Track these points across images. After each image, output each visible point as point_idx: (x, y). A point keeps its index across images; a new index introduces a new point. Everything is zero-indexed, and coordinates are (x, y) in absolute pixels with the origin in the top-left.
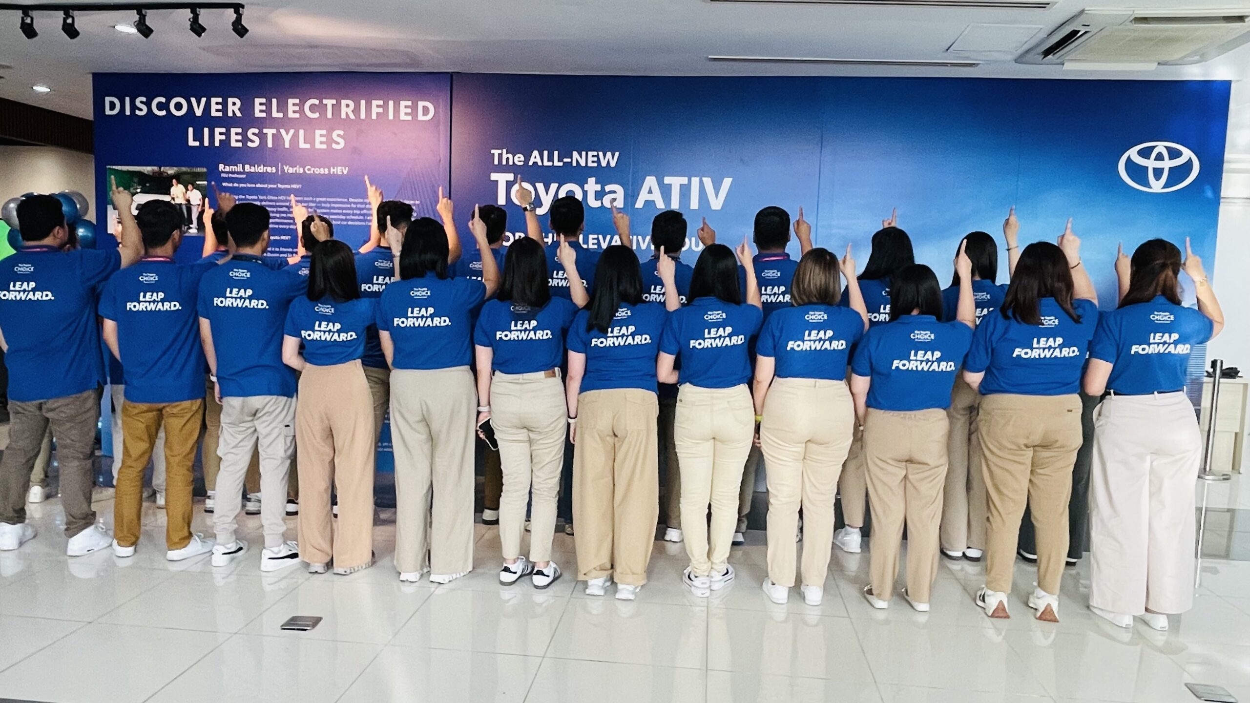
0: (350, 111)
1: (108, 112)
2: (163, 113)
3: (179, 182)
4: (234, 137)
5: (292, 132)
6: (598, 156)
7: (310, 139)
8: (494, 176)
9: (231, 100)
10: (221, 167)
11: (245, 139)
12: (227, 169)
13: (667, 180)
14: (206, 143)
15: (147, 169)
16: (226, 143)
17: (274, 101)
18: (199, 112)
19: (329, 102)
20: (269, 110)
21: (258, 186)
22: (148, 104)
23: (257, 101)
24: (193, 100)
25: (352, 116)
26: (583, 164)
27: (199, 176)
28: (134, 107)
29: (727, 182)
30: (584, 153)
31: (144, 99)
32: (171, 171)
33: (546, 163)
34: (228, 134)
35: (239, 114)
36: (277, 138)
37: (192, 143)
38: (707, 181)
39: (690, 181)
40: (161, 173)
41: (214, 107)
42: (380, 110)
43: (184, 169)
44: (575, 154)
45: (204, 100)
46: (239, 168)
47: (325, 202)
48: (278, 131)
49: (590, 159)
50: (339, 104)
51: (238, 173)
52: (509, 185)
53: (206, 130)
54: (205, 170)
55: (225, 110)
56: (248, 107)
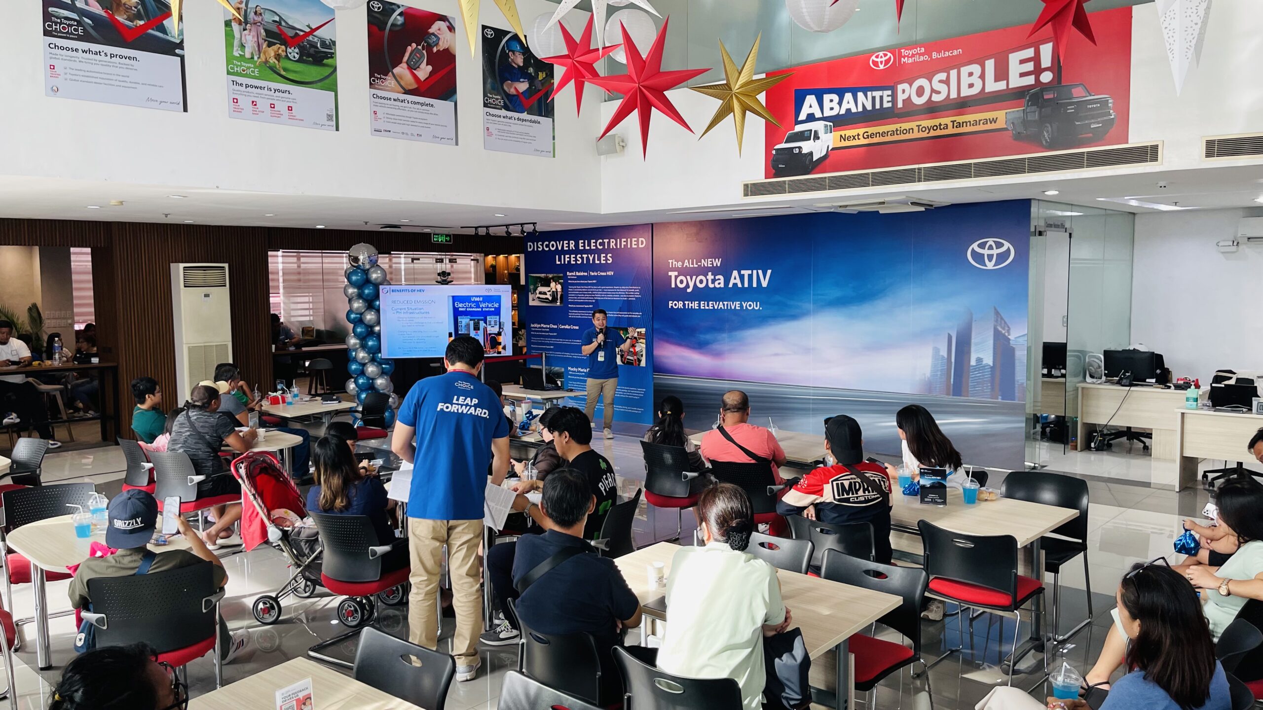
0: (613, 244)
1: (529, 250)
2: (547, 249)
3: (553, 281)
4: (572, 259)
5: (593, 255)
6: (712, 261)
7: (599, 259)
8: (670, 273)
9: (571, 242)
10: (568, 273)
11: (576, 260)
12: (570, 274)
13: (743, 272)
14: (563, 263)
15: (543, 275)
16: (569, 262)
17: (586, 241)
18: (560, 248)
19: (606, 241)
20: (584, 246)
21: (581, 282)
22: (542, 245)
23: (581, 241)
24: (558, 242)
25: (615, 247)
26: (706, 265)
27: (560, 278)
28: (538, 247)
29: (769, 272)
30: (706, 260)
31: (541, 243)
32: (550, 276)
33: (691, 266)
34: (570, 258)
35: (574, 248)
36: (588, 258)
37: (558, 263)
38: (760, 272)
39: (752, 272)
40: (547, 277)
41: (565, 245)
42: (625, 243)
43: (555, 275)
44: (703, 260)
45: (561, 242)
46: (574, 274)
47: (605, 289)
48: (588, 256)
49: (709, 263)
50: (610, 241)
51: (574, 276)
52: (676, 277)
53: (562, 256)
54: (562, 275)
55: (569, 247)
56: (577, 245)
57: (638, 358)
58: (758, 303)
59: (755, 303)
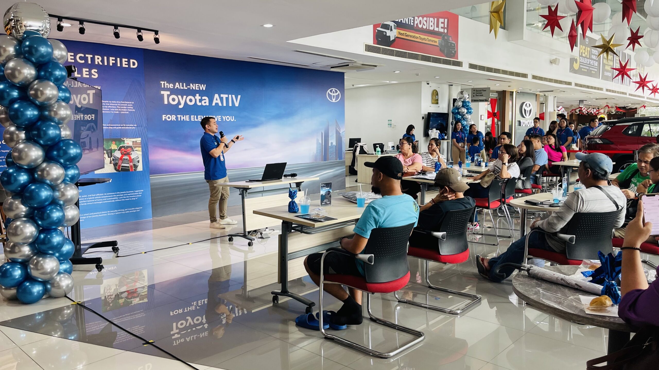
0: (99, 61)
6: (199, 86)
7: (80, 73)
8: (162, 92)
13: (222, 95)
19: (89, 56)
26: (194, 89)
29: (239, 97)
30: (194, 84)
33: (181, 88)
38: (234, 96)
39: (228, 96)
44: (191, 84)
49: (197, 87)
50: (94, 57)
52: (168, 96)
57: (134, 165)
58: (233, 117)
59: (231, 117)
